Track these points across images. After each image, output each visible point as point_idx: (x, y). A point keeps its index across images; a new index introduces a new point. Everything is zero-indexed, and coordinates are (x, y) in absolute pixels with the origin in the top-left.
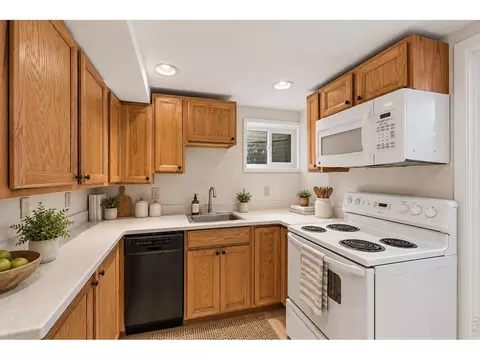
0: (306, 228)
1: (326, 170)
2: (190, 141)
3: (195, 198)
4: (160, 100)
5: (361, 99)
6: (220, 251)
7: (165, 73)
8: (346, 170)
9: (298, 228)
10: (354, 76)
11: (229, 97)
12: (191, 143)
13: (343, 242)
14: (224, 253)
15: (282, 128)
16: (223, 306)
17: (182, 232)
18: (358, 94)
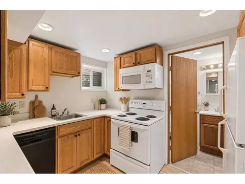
0: (119, 116)
1: (123, 90)
2: (53, 72)
3: (54, 106)
4: (32, 43)
5: (139, 64)
6: (77, 134)
7: (43, 29)
8: (129, 90)
9: (115, 116)
10: (136, 53)
11: (75, 50)
12: (54, 73)
13: (137, 119)
14: (79, 135)
15: (98, 69)
16: (79, 165)
17: (54, 127)
18: (138, 61)
